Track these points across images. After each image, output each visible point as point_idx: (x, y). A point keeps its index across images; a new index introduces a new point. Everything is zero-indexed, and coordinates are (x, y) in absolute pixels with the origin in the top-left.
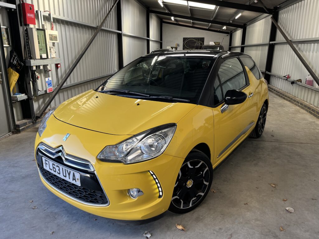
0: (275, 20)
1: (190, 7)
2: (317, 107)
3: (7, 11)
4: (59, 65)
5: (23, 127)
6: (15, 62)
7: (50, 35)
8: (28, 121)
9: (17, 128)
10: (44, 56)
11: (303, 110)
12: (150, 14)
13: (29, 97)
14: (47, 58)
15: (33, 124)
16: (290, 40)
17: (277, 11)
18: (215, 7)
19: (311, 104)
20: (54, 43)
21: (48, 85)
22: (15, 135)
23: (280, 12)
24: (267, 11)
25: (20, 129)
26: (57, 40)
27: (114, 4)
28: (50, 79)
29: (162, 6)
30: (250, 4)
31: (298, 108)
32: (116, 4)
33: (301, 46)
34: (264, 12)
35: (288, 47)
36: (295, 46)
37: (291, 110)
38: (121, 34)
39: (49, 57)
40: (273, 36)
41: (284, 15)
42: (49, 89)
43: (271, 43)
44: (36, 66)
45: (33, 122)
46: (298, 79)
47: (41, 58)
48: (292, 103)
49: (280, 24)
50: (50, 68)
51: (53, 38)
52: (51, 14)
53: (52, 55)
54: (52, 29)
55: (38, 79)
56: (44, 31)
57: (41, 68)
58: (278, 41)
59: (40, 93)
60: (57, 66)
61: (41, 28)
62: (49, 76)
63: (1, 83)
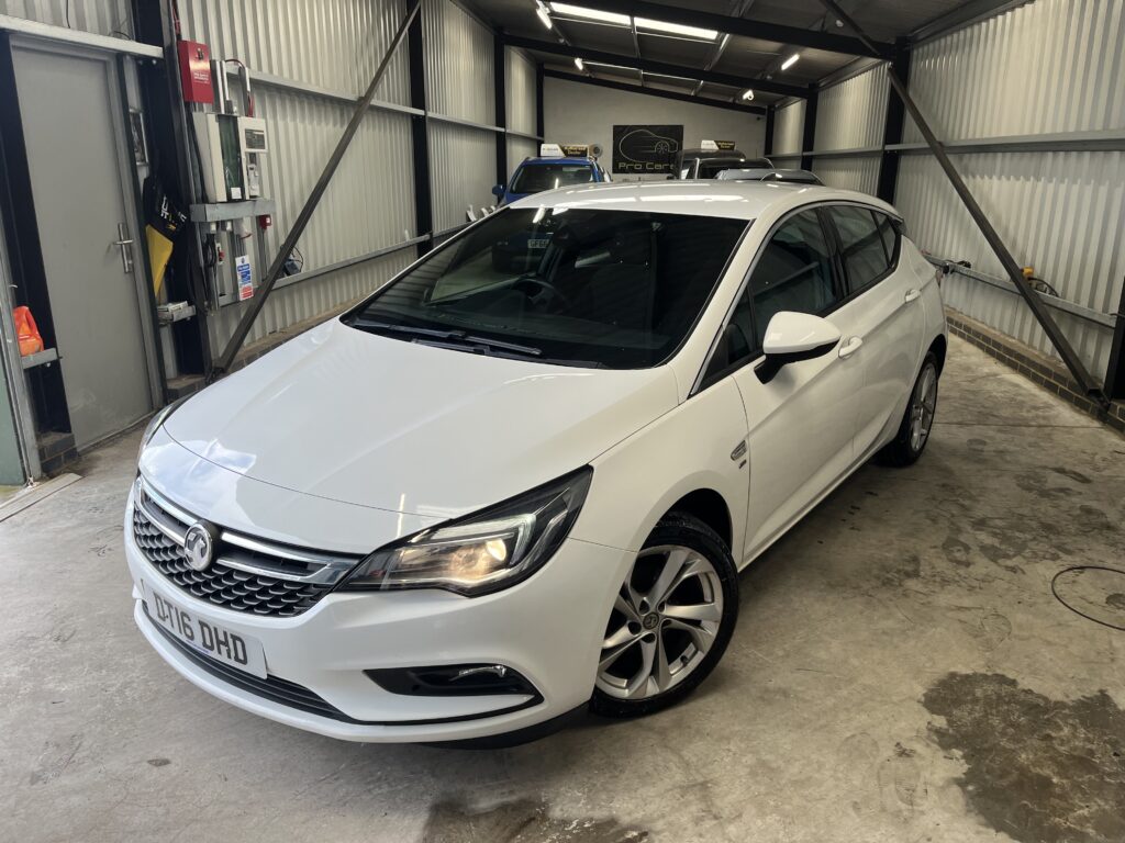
0: (900, 78)
1: (639, 29)
3: (138, 66)
4: (268, 221)
6: (165, 212)
7: (247, 131)
8: (197, 380)
10: (236, 193)
12: (506, 47)
13: (196, 311)
14: (243, 198)
16: (940, 143)
17: (907, 48)
18: (718, 36)
20: (254, 154)
21: (243, 277)
23: (915, 53)
24: (873, 50)
26: (263, 147)
27: (401, 30)
28: (247, 259)
29: (549, 25)
30: (824, 28)
32: (406, 29)
33: (970, 159)
34: (868, 53)
35: (933, 164)
36: (952, 159)
38: (424, 117)
39: (248, 198)
40: (893, 130)
41: (929, 64)
42: (245, 289)
43: (889, 147)
44: (217, 223)
47: (230, 200)
49: (915, 91)
50: (247, 227)
51: (256, 140)
52: (247, 69)
53: (252, 189)
54: (249, 113)
55: (220, 260)
56: (235, 119)
57: (229, 227)
58: (909, 142)
59: (223, 301)
60: (262, 222)
61: (223, 112)
62: (242, 253)
63: (130, 269)
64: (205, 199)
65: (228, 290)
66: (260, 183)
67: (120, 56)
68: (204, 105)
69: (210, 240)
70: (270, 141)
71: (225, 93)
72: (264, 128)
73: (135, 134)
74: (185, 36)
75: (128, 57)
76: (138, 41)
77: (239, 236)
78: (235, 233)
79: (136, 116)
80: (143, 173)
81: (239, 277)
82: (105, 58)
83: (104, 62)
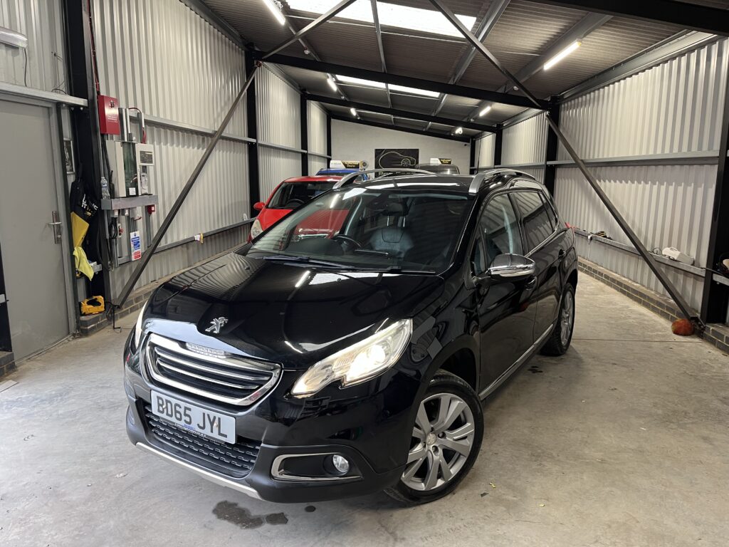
0: (554, 121)
1: (391, 91)
2: (634, 281)
3: (71, 111)
4: (153, 209)
5: (93, 325)
6: (84, 204)
7: (141, 152)
9: (82, 327)
10: (132, 191)
11: (609, 287)
12: (308, 101)
13: (103, 267)
14: (137, 195)
16: (582, 160)
17: (557, 104)
18: (440, 95)
19: (624, 277)
20: (146, 167)
21: (135, 245)
22: (80, 340)
23: (563, 106)
24: (537, 104)
25: (89, 328)
26: (151, 162)
27: (242, 91)
28: (138, 233)
29: (335, 88)
30: (506, 91)
31: (602, 284)
32: (245, 91)
33: (601, 171)
34: (533, 106)
35: (578, 171)
36: (590, 171)
37: (588, 287)
38: (256, 144)
39: (140, 195)
40: (552, 152)
41: (569, 114)
42: (136, 253)
43: (549, 163)
44: (119, 210)
45: (107, 317)
46: (599, 231)
47: (128, 196)
48: (591, 275)
49: (564, 129)
50: (139, 213)
51: (147, 158)
52: (143, 114)
53: (143, 189)
54: (143, 141)
55: (120, 234)
56: (134, 145)
57: (127, 213)
58: (562, 160)
59: (120, 261)
60: (149, 210)
61: (126, 140)
62: (135, 230)
63: (58, 241)
64: (111, 196)
65: (125, 253)
66: (149, 185)
67: (59, 105)
68: (114, 136)
69: (114, 222)
70: (156, 158)
71: (129, 128)
72: (153, 151)
73: (67, 154)
74: (103, 93)
75: (64, 105)
76: (71, 95)
77: (133, 218)
78: (131, 217)
79: (68, 142)
80: (71, 179)
81: (132, 246)
82: (50, 105)
83: (48, 108)
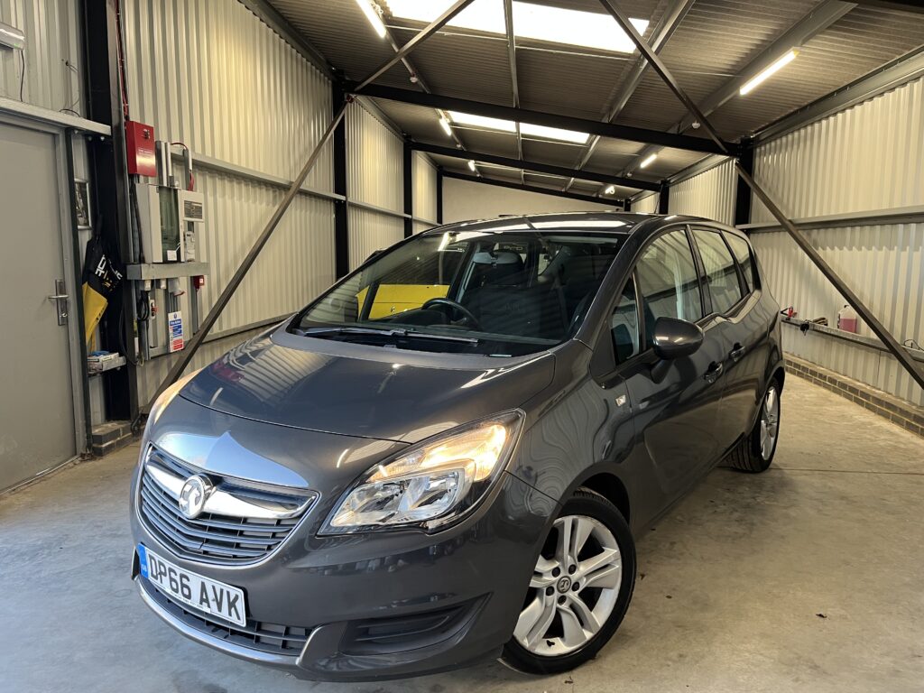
0: (747, 170)
1: (523, 136)
2: (874, 387)
3: (87, 141)
4: (201, 281)
5: (110, 443)
6: (100, 270)
7: (186, 203)
8: (122, 425)
9: (95, 445)
10: (172, 255)
11: (838, 396)
12: (413, 152)
13: (127, 361)
14: (179, 260)
15: (133, 435)
16: (790, 221)
17: (751, 147)
18: (589, 138)
19: (858, 381)
20: (193, 223)
21: (174, 330)
22: (90, 463)
23: (758, 150)
24: (724, 149)
25: (104, 446)
26: (200, 217)
27: (328, 132)
28: (179, 314)
29: (449, 132)
30: (681, 131)
31: (825, 391)
32: (332, 132)
33: (818, 233)
34: (716, 150)
35: (783, 236)
36: (803, 234)
37: (807, 396)
38: (345, 202)
39: (182, 260)
41: (769, 161)
42: (175, 343)
44: (152, 281)
45: (132, 430)
46: (816, 318)
47: (166, 261)
48: (808, 378)
49: (760, 181)
50: (183, 285)
51: (195, 211)
52: (190, 152)
53: (188, 253)
54: (190, 187)
55: (153, 315)
56: (176, 191)
57: (163, 285)
58: (758, 222)
59: (153, 352)
60: (195, 282)
61: (165, 185)
62: (175, 310)
63: (64, 322)
64: (142, 260)
66: (197, 248)
67: (69, 131)
68: (150, 178)
69: (145, 297)
70: (208, 211)
71: (169, 169)
72: (203, 202)
73: (80, 201)
74: (134, 117)
75: (76, 132)
76: (88, 118)
77: (172, 293)
78: (170, 291)
79: (82, 185)
80: (85, 237)
81: (171, 331)
82: (55, 131)
83: (54, 135)
